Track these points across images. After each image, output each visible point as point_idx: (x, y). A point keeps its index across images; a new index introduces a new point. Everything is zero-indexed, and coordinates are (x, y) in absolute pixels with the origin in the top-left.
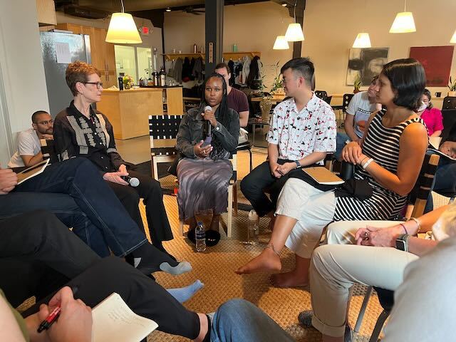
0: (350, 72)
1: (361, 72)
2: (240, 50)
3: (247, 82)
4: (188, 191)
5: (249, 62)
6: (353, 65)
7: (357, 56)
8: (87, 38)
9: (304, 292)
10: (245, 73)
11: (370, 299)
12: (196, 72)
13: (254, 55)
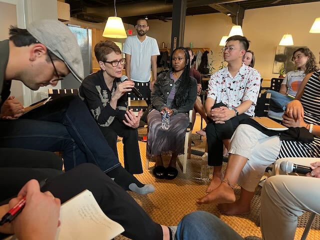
0: (276, 63)
1: (285, 64)
2: (195, 47)
3: (199, 69)
4: (155, 135)
5: (201, 55)
6: (278, 58)
7: (282, 52)
8: (90, 31)
9: (247, 221)
10: (198, 62)
11: (310, 231)
12: (163, 61)
13: (205, 50)
